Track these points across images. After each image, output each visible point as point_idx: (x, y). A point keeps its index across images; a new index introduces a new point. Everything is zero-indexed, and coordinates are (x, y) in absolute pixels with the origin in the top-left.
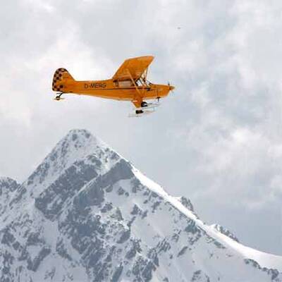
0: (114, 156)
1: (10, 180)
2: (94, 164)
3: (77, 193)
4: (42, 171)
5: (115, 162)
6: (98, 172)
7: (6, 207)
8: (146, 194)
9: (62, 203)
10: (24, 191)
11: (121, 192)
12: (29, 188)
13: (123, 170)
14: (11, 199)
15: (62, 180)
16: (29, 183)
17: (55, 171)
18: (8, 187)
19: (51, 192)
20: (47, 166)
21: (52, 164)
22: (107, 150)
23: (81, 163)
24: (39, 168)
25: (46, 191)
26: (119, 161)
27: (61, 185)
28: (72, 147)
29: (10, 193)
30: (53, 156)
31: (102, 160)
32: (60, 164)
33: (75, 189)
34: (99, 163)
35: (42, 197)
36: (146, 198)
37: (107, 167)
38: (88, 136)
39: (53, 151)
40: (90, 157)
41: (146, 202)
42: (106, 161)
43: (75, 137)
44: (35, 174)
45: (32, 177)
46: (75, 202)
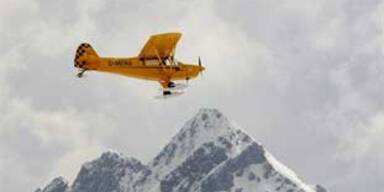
0: (246, 139)
1: (134, 160)
2: (224, 146)
3: (205, 177)
4: (169, 152)
5: (247, 145)
6: (228, 155)
7: (129, 189)
8: (279, 180)
9: (189, 186)
10: (149, 172)
11: (252, 177)
12: (154, 170)
13: (255, 154)
14: (135, 180)
15: (189, 162)
16: (155, 164)
17: (183, 152)
18: (132, 168)
19: (178, 174)
20: (174, 147)
21: (179, 144)
22: (239, 132)
23: (211, 145)
24: (165, 149)
25: (172, 173)
26: (250, 144)
27: (189, 167)
28: (201, 127)
29: (134, 174)
30: (182, 137)
31: (232, 142)
32: (187, 145)
33: (203, 171)
34: (229, 146)
35: (168, 179)
36: (279, 184)
37: (237, 150)
38: (219, 116)
39: (182, 130)
40: (221, 139)
41: (278, 189)
42: (237, 144)
43: (205, 117)
44: (162, 155)
45: (158, 158)
46: (203, 186)
